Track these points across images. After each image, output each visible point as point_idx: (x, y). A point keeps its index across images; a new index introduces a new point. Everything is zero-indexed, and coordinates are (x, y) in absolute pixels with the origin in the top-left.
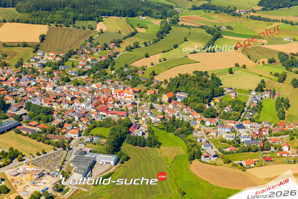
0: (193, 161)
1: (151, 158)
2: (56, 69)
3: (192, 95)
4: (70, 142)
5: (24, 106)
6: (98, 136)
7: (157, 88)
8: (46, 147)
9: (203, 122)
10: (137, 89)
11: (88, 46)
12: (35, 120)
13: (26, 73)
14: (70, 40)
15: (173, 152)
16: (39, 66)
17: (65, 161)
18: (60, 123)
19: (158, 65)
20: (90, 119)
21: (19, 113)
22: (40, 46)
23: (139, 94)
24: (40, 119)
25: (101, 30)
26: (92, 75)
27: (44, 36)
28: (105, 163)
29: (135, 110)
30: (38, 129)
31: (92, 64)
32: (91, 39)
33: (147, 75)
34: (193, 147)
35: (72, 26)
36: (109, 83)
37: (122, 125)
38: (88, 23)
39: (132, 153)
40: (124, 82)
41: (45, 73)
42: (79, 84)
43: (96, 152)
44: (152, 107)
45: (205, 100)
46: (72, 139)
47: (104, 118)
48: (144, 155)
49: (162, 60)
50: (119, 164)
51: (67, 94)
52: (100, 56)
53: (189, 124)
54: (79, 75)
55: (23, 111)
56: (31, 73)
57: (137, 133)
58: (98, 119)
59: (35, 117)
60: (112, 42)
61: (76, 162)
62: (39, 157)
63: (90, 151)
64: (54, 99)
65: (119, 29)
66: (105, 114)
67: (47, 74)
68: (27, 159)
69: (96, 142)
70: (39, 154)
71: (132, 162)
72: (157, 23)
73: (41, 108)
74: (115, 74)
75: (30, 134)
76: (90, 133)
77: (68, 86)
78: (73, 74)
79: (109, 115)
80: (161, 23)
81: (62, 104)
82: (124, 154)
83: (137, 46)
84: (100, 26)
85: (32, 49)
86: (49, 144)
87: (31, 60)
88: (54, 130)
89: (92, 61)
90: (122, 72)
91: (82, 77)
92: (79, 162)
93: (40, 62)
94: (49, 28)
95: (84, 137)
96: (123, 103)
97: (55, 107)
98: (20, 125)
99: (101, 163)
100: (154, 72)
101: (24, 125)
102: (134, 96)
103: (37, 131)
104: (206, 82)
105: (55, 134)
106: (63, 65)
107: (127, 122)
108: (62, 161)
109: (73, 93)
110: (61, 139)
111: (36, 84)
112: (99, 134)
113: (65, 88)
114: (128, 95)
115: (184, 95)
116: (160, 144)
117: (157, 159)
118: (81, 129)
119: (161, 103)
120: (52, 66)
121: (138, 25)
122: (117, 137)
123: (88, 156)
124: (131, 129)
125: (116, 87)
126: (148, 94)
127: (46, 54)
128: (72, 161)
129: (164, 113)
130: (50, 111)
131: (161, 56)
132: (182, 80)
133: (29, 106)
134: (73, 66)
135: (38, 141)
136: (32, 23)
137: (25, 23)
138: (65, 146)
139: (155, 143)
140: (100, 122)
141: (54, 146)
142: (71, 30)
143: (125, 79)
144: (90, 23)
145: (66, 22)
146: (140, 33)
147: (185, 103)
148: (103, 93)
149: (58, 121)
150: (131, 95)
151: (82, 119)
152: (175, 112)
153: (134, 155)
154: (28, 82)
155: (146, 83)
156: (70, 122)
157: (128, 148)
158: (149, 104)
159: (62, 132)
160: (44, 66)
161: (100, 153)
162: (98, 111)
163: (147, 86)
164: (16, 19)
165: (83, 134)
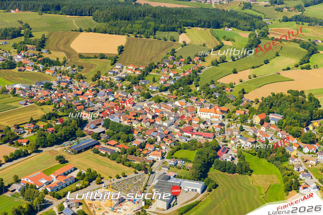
0: (290, 193)
1: (242, 187)
2: (135, 83)
3: (288, 117)
4: (152, 165)
5: (102, 123)
6: (182, 159)
7: (247, 108)
8: (126, 169)
9: (300, 148)
10: (225, 108)
11: (171, 60)
12: (114, 139)
13: (103, 87)
14: (150, 52)
15: (267, 181)
16: (117, 80)
17: (146, 186)
18: (141, 143)
19: (247, 82)
20: (174, 140)
21: (97, 131)
22: (118, 58)
23: (227, 114)
24: (119, 139)
25: (184, 42)
26: (175, 92)
27: (123, 47)
28: (190, 190)
29: (223, 132)
30: (117, 149)
31: (175, 79)
32: (173, 52)
33: (236, 93)
34: (289, 176)
35: (152, 37)
36: (194, 101)
37: (209, 148)
38: (169, 34)
39: (221, 181)
40: (211, 100)
41: (124, 87)
42: (160, 101)
43: (181, 177)
44: (242, 130)
45: (302, 124)
46: (154, 161)
47: (188, 139)
48: (234, 183)
49: (252, 76)
50: (206, 192)
51: (147, 111)
52: (183, 71)
53: (285, 150)
54: (161, 91)
55: (101, 129)
56: (108, 87)
57: (226, 158)
58: (183, 141)
59: (114, 136)
60: (196, 56)
61: (159, 188)
62: (119, 180)
63: (175, 176)
64: (134, 116)
65: (204, 41)
66: (190, 135)
67: (126, 89)
68: (106, 182)
69: (180, 166)
70: (118, 177)
71: (221, 190)
72: (246, 35)
73: (120, 126)
74: (200, 91)
75: (109, 154)
76: (173, 156)
77: (149, 103)
78: (154, 90)
79: (194, 136)
80: (250, 36)
81: (142, 123)
82: (212, 181)
83: (223, 60)
84: (182, 38)
85: (110, 62)
86: (130, 166)
87: (109, 73)
88: (135, 151)
89: (174, 75)
90: (208, 89)
91: (164, 94)
92: (163, 187)
93: (118, 75)
94: (127, 38)
95: (168, 160)
96: (209, 123)
97: (135, 125)
98: (98, 144)
99: (187, 190)
100: (243, 90)
101: (103, 145)
102: (221, 116)
103: (116, 151)
104: (303, 103)
105: (136, 156)
106: (143, 79)
107: (214, 145)
108: (143, 185)
109: (154, 111)
110: (143, 161)
111: (114, 99)
112: (184, 157)
113: (145, 105)
114: (215, 115)
115: (279, 117)
116: (252, 171)
117: (248, 188)
118: (164, 151)
119: (252, 125)
120: (131, 80)
121: (224, 37)
122: (204, 161)
123: (173, 181)
124: (219, 153)
125: (202, 106)
126: (237, 114)
127: (125, 67)
128: (155, 187)
129: (255, 137)
130: (130, 130)
131: (250, 72)
132: (276, 100)
133: (107, 124)
134: (154, 81)
135: (118, 163)
136: (110, 34)
137: (102, 33)
138: (146, 169)
139: (246, 170)
140: (185, 144)
141: (135, 168)
142: (151, 42)
143: (212, 97)
144: (172, 34)
145: (146, 32)
146: (227, 46)
147: (280, 126)
148: (188, 112)
149: (138, 141)
150: (219, 115)
151: (165, 140)
152: (268, 136)
153: (223, 182)
154: (106, 96)
155: (235, 102)
156: (152, 143)
157: (216, 174)
158: (239, 125)
159: (143, 154)
160: (123, 80)
161: (185, 178)
162: (182, 131)
163: (236, 105)
164: (93, 29)
165: (166, 156)
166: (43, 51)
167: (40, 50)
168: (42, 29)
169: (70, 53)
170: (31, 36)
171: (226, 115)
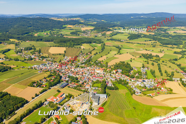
0: (133, 95)
2: (73, 62)
4: (88, 90)
5: (67, 76)
6: (97, 87)
7: (110, 68)
8: (80, 92)
10: (103, 69)
11: (81, 54)
12: (73, 82)
14: (74, 52)
15: (124, 92)
19: (106, 60)
20: (91, 80)
22: (65, 54)
24: (75, 81)
26: (86, 64)
27: (65, 51)
28: (103, 97)
29: (105, 76)
30: (75, 85)
31: (85, 60)
32: (81, 52)
33: (105, 63)
34: (130, 89)
35: (73, 47)
36: (93, 67)
39: (110, 93)
41: (70, 64)
42: (82, 68)
43: (98, 93)
44: (111, 75)
45: (129, 72)
46: (88, 88)
47: (96, 80)
48: (115, 93)
49: (107, 58)
50: (107, 97)
52: (87, 57)
53: (126, 81)
54: (82, 64)
55: (67, 79)
57: (109, 85)
58: (94, 81)
60: (89, 52)
63: (96, 93)
64: (76, 73)
65: (89, 48)
66: (95, 78)
68: (76, 98)
69: (97, 89)
70: (79, 95)
71: (112, 96)
72: (100, 45)
73: (74, 77)
74: (94, 63)
75: (73, 87)
76: (93, 86)
77: (79, 68)
78: (79, 64)
79: (97, 78)
81: (79, 75)
83: (97, 53)
84: (82, 47)
85: (63, 56)
87: (64, 60)
88: (81, 85)
90: (96, 63)
92: (95, 98)
93: (67, 60)
94: (66, 48)
95: (92, 88)
96: (100, 74)
97: (77, 76)
98: (69, 84)
100: (107, 62)
105: (82, 87)
106: (75, 61)
107: (105, 81)
108: (88, 97)
109: (81, 71)
110: (85, 89)
111: (68, 68)
115: (121, 70)
117: (120, 94)
119: (113, 73)
120: (71, 61)
121: (94, 46)
122: (104, 87)
123: (97, 95)
124: (107, 84)
126: (108, 70)
127: (68, 57)
128: (92, 98)
129: (115, 77)
130: (77, 78)
131: (106, 56)
133: (69, 77)
134: (79, 61)
135: (77, 90)
136: (60, 47)
137: (58, 47)
138: (86, 91)
139: (117, 89)
141: (83, 91)
142: (73, 49)
143: (98, 65)
144: (79, 46)
145: (71, 46)
146: (96, 49)
147: (122, 73)
148: (92, 71)
149: (81, 82)
150: (102, 71)
151: (89, 81)
152: (119, 77)
154: (65, 67)
156: (85, 82)
157: (108, 91)
158: (109, 74)
159: (84, 86)
161: (100, 93)
163: (106, 67)
164: (54, 46)
165: (91, 86)
166: (41, 54)
167: (39, 54)
168: (39, 47)
169: (49, 54)
170: (35, 49)
171: (104, 71)
